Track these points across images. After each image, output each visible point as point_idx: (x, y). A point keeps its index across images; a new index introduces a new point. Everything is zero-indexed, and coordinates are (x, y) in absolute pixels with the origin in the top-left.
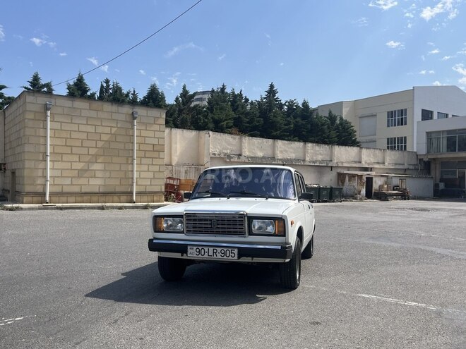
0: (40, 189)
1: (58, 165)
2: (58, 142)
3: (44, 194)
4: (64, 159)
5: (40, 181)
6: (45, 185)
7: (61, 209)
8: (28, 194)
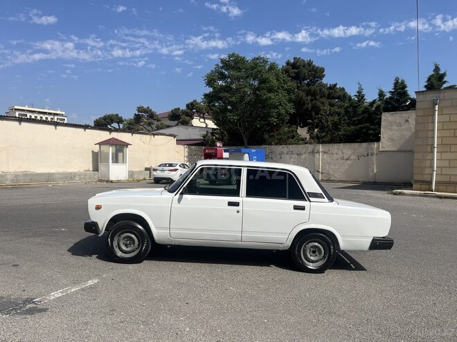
0: (427, 178)
1: (445, 156)
2: (446, 133)
3: (430, 183)
4: (452, 150)
5: (427, 171)
6: (432, 175)
7: (440, 197)
8: (417, 181)
